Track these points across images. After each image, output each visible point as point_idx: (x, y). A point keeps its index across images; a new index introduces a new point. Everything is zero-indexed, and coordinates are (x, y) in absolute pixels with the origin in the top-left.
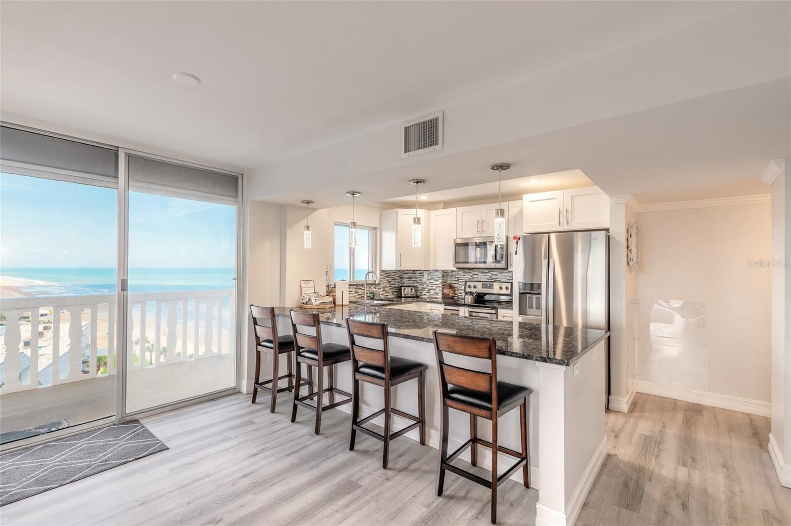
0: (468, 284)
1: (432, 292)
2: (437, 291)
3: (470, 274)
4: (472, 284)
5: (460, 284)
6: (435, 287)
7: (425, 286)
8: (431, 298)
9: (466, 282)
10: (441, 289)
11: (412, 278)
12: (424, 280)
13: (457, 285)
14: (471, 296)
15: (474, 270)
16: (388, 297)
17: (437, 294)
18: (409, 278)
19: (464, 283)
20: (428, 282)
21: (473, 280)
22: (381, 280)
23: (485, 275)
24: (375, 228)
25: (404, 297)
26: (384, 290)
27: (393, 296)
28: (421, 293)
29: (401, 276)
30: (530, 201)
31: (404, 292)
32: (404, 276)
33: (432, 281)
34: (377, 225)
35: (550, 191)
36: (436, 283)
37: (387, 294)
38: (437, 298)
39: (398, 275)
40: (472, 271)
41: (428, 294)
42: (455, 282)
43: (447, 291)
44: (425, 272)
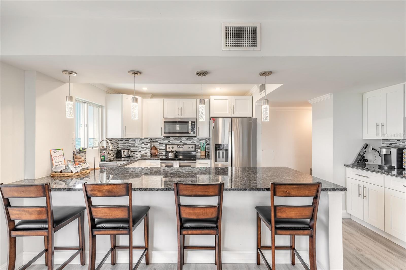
0: (168, 146)
1: (143, 152)
2: (147, 151)
3: (168, 140)
4: (171, 146)
5: (161, 146)
6: (145, 149)
7: (137, 148)
8: (142, 156)
9: (166, 145)
10: (150, 150)
11: (126, 144)
12: (136, 145)
13: (159, 147)
14: (173, 153)
15: (170, 137)
16: (111, 158)
17: (146, 153)
18: (123, 144)
19: (165, 146)
20: (140, 146)
21: (169, 144)
22: (107, 146)
23: (178, 140)
24: (101, 107)
25: (123, 157)
26: (108, 153)
27: (113, 157)
28: (134, 153)
29: (118, 143)
30: (214, 100)
31: (124, 154)
32: (119, 142)
33: (143, 145)
34: (103, 104)
35: (224, 95)
36: (145, 146)
37: (110, 156)
38: (146, 156)
39: (116, 142)
40: (169, 138)
41: (140, 154)
42: (157, 145)
43: (154, 151)
44: (136, 139)
